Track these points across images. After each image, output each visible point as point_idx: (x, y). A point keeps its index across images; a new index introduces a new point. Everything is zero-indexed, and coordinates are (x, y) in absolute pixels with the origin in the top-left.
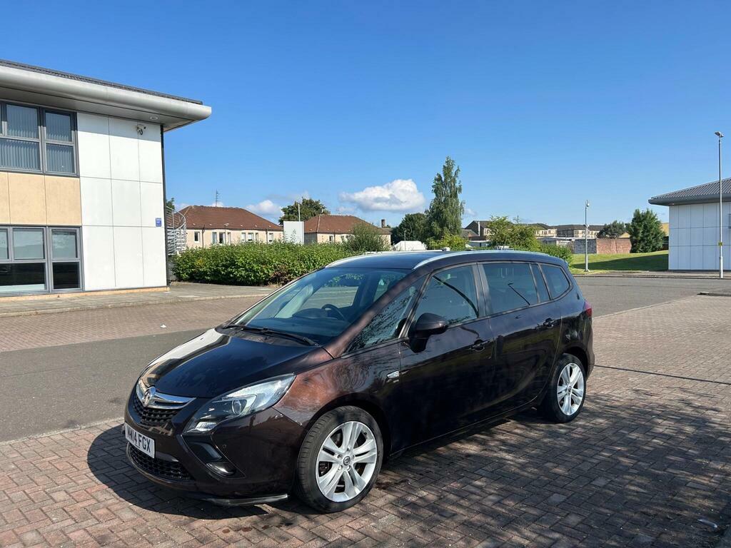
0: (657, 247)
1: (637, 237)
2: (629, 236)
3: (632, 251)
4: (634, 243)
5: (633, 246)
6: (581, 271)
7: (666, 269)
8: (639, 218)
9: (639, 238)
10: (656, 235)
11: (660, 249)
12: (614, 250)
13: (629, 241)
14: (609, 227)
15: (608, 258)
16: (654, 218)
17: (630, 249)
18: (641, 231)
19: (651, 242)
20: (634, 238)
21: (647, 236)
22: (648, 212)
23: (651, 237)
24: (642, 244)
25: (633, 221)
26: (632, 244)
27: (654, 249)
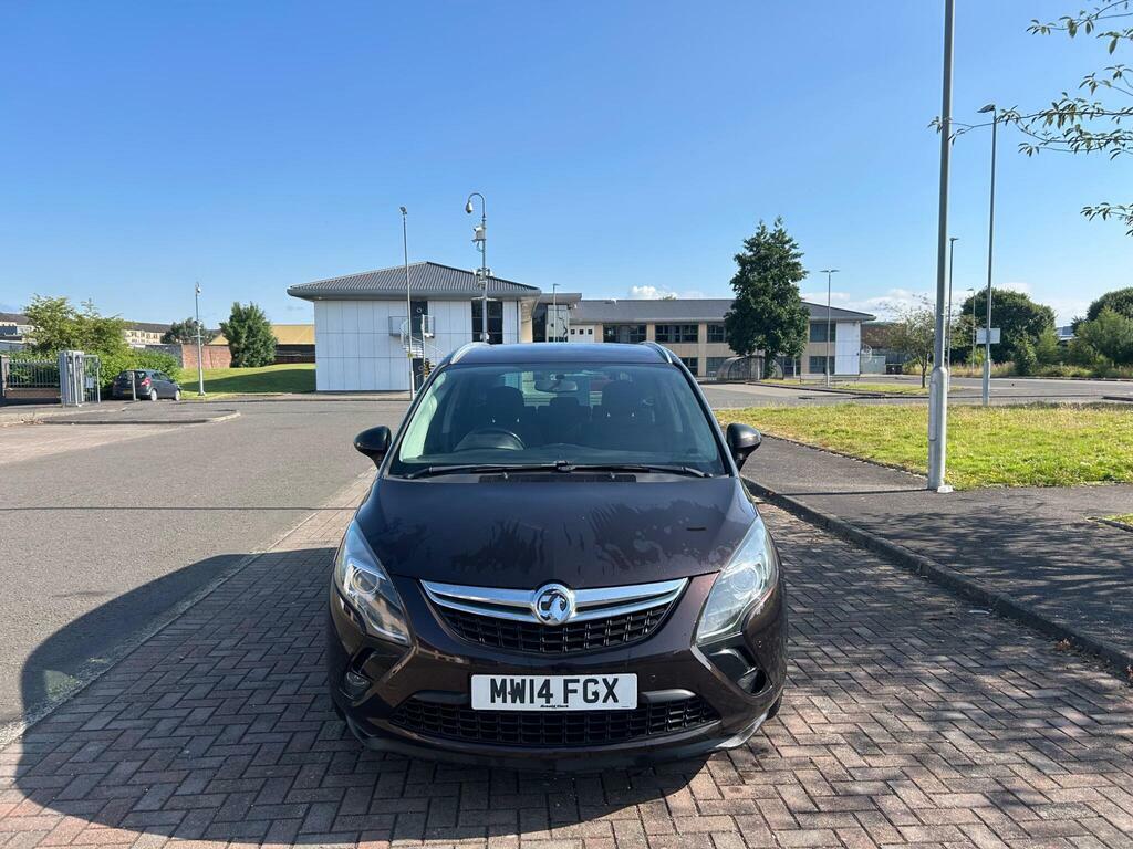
0: (268, 359)
1: (239, 343)
2: (226, 342)
3: (233, 365)
4: (235, 352)
5: (234, 358)
6: (195, 395)
7: (313, 391)
8: (240, 315)
9: (243, 346)
10: (265, 342)
11: (271, 363)
12: (208, 362)
13: (227, 349)
14: (181, 327)
15: (216, 374)
16: (260, 317)
17: (230, 361)
18: (244, 335)
19: (258, 352)
20: (235, 345)
21: (253, 343)
22: (252, 307)
23: (258, 345)
24: (247, 355)
25: (231, 319)
26: (233, 355)
27: (265, 363)
